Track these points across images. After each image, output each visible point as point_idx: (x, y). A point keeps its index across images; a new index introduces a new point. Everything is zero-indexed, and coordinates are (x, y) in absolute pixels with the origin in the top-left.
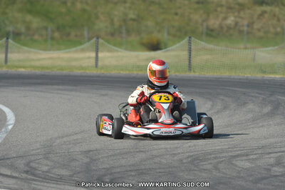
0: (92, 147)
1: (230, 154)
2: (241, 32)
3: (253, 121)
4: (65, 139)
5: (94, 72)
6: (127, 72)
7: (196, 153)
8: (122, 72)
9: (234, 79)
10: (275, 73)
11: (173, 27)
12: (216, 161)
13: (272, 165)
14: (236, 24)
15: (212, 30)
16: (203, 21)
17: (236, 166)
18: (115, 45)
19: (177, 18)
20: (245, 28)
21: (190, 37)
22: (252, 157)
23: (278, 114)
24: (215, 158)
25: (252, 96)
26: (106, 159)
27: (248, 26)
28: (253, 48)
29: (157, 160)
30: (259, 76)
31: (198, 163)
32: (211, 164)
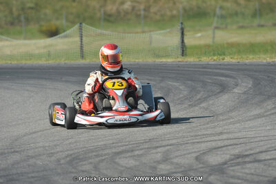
1: (114, 150)
2: (138, 16)
6: (16, 62)
7: (76, 151)
8: (10, 62)
10: (167, 56)
11: (72, 14)
12: (97, 159)
13: (159, 162)
14: (133, 8)
15: (110, 15)
16: (101, 7)
17: (118, 164)
19: (74, 4)
20: (142, 13)
21: (81, 24)
22: (137, 153)
27: (145, 10)
28: (150, 31)
29: (31, 161)
30: (150, 60)
31: (77, 163)
32: (91, 163)
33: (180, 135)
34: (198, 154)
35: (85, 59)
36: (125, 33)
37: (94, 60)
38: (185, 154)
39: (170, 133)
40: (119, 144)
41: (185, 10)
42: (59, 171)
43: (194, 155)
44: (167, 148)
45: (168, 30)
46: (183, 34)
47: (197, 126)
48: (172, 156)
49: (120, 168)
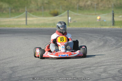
0: (16, 65)
1: (82, 67)
2: (93, 7)
3: (94, 49)
4: (3, 61)
5: (24, 27)
6: (39, 27)
7: (65, 67)
8: (36, 27)
9: (87, 29)
11: (64, 6)
13: (101, 73)
14: (92, 4)
15: (81, 7)
16: (77, 3)
17: (84, 73)
18: (33, 14)
19: (66, 2)
20: (95, 6)
22: (92, 68)
23: (106, 46)
24: (74, 69)
25: (95, 37)
26: (20, 71)
27: (97, 5)
29: (45, 71)
30: (99, 27)
31: (66, 72)
32: (72, 72)
33: (111, 61)
34: (120, 69)
35: (70, 26)
36: (88, 15)
37: (74, 27)
38: (113, 69)
39: (107, 60)
40: (84, 64)
41: (114, 5)
42: (58, 75)
43: (118, 70)
44: (105, 66)
45: (107, 14)
46: (113, 16)
47: (119, 57)
48: (107, 70)
49: (84, 75)
